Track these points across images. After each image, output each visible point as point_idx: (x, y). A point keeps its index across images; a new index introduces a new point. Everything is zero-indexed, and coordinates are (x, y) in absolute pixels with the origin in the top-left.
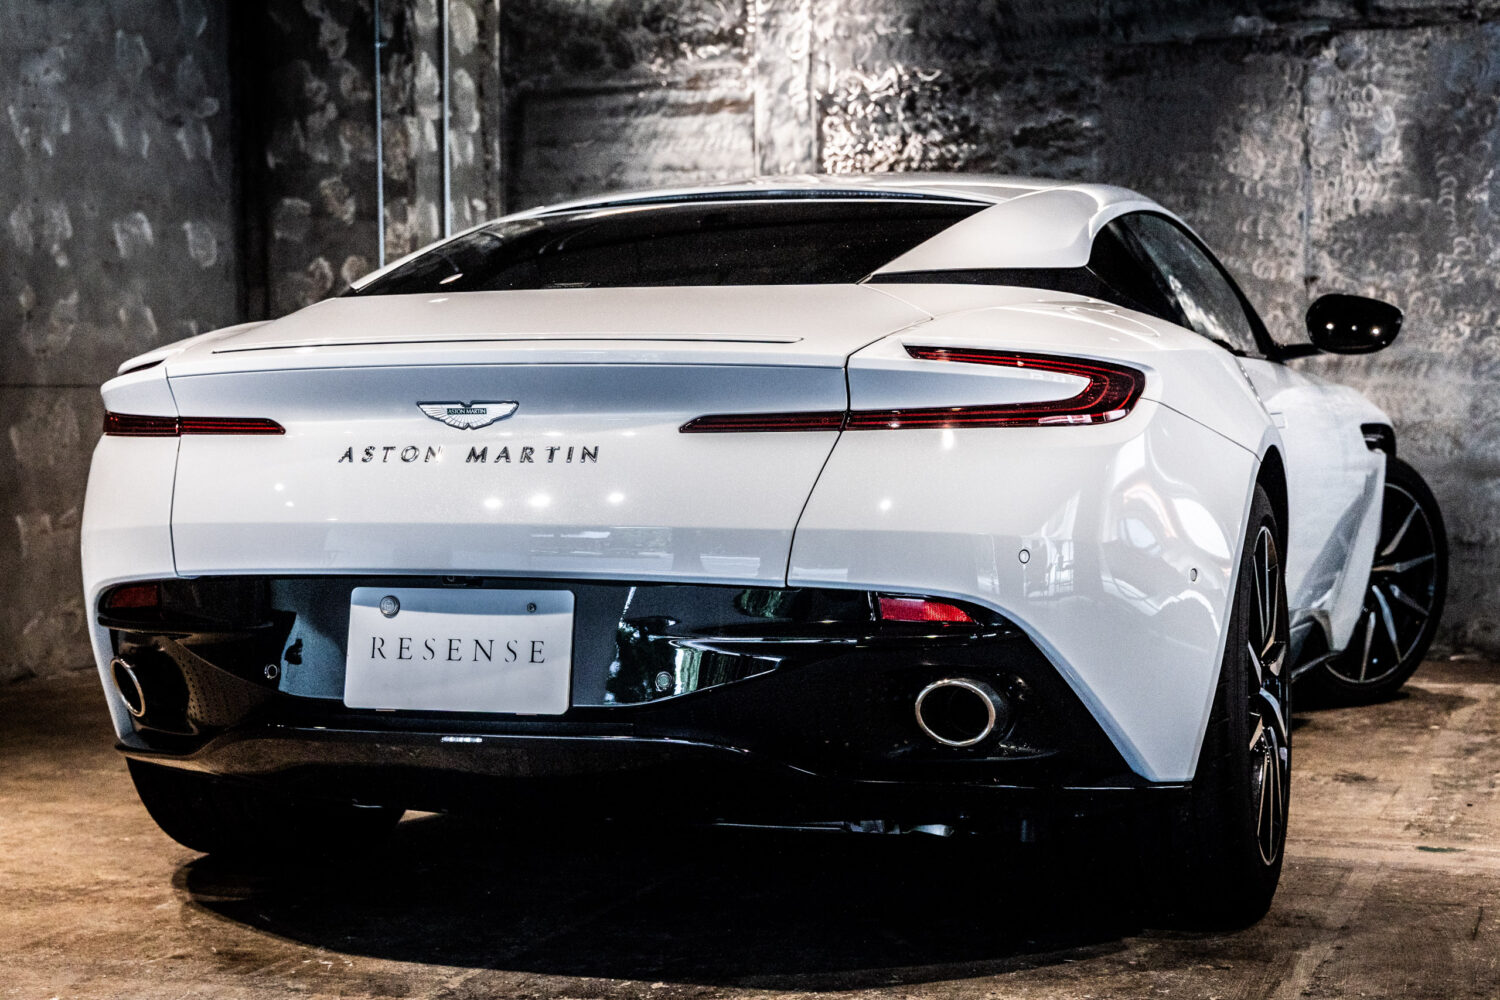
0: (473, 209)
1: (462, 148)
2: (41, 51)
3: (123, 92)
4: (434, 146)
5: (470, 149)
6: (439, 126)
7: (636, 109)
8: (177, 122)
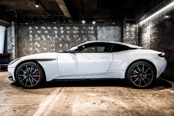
0: (134, 42)
1: (132, 38)
2: (103, 36)
3: (111, 38)
4: (128, 38)
5: (133, 38)
6: (129, 37)
7: (143, 33)
8: (116, 39)
